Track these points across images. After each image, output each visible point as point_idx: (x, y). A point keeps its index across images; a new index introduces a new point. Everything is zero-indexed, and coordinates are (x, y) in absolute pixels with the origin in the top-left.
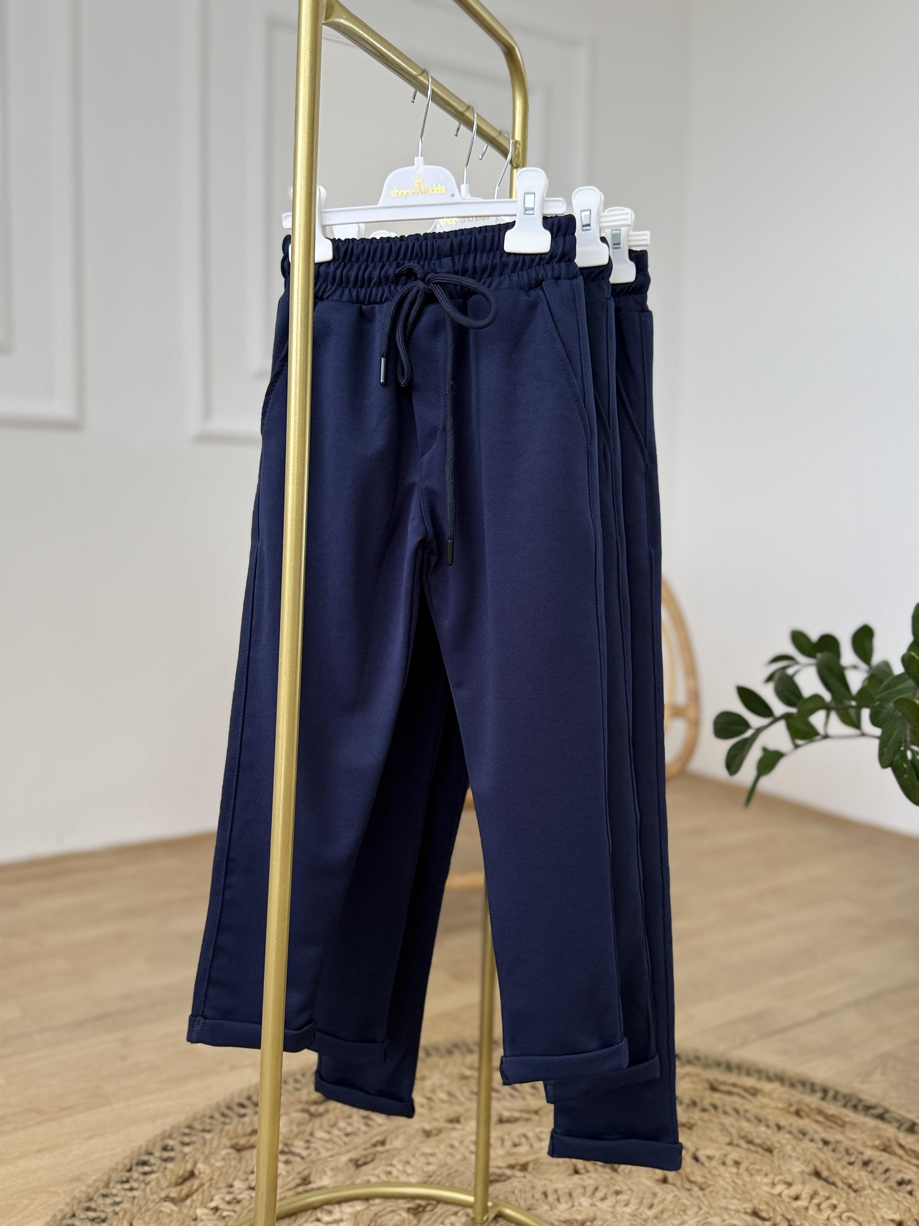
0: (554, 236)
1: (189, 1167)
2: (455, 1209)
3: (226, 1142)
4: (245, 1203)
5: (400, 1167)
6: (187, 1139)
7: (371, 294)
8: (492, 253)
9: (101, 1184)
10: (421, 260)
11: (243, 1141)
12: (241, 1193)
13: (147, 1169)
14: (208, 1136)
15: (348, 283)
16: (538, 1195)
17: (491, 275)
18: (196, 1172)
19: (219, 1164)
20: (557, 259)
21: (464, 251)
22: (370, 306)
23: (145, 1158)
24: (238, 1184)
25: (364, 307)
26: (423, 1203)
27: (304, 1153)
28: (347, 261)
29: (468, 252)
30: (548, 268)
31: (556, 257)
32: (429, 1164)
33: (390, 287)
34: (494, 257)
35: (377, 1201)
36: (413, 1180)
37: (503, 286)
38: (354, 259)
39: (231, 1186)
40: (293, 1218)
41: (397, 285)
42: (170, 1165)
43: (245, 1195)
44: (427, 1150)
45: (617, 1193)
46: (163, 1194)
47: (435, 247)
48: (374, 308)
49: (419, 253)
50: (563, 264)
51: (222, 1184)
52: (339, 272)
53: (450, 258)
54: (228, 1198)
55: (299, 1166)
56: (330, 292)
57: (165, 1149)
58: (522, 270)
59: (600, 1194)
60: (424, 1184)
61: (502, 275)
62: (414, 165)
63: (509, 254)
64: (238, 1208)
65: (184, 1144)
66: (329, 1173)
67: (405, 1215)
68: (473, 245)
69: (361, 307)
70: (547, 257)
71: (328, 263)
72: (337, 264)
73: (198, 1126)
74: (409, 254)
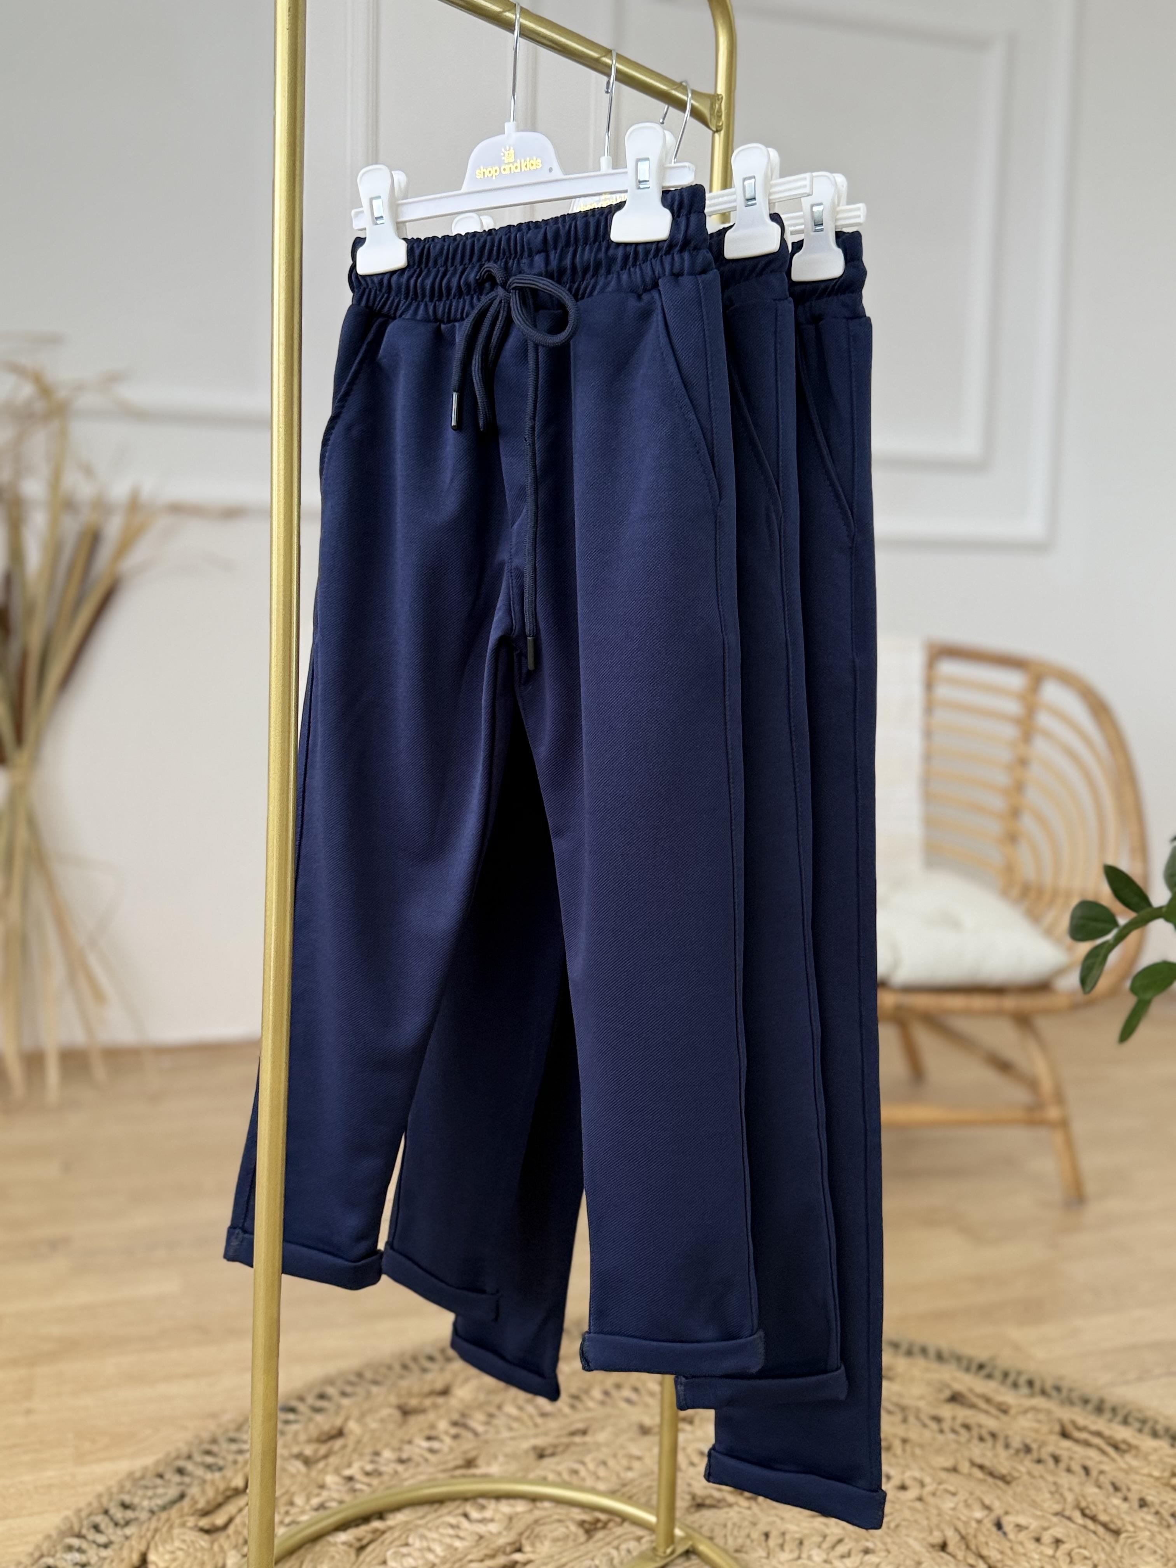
0: (675, 216)
1: (338, 1422)
2: (640, 1532)
3: (393, 1400)
4: (386, 1478)
5: (591, 1466)
6: (349, 1389)
7: (450, 309)
8: (597, 243)
9: (232, 1426)
10: (510, 259)
11: (413, 1402)
12: (386, 1465)
13: (291, 1416)
14: (375, 1389)
15: (424, 296)
16: (756, 1534)
17: (596, 273)
18: (346, 1431)
19: (374, 1425)
20: (678, 248)
21: (561, 244)
22: (450, 325)
23: (294, 1403)
24: (387, 1454)
25: (443, 326)
26: (603, 1517)
27: (480, 1429)
28: (423, 266)
29: (567, 245)
30: (667, 260)
31: (676, 245)
32: (629, 1468)
33: (472, 298)
34: (599, 249)
35: (547, 1504)
36: (601, 1486)
37: (609, 289)
38: (431, 264)
39: (377, 1454)
40: (436, 1506)
41: (481, 295)
42: (319, 1418)
43: (387, 1469)
44: (635, 1450)
45: (867, 1551)
46: (296, 1450)
47: (525, 240)
48: (454, 326)
49: (507, 250)
50: (686, 255)
51: (368, 1450)
52: (412, 281)
53: (543, 254)
54: (369, 1468)
55: (468, 1444)
56: (404, 307)
57: (322, 1396)
58: (634, 265)
59: (841, 1549)
60: (612, 1494)
61: (609, 274)
62: (504, 133)
63: (619, 244)
64: (375, 1482)
65: (344, 1394)
66: (501, 1459)
67: (573, 1528)
68: (572, 233)
69: (440, 326)
70: (666, 244)
71: (402, 271)
72: (412, 271)
73: (369, 1375)
74: (495, 253)
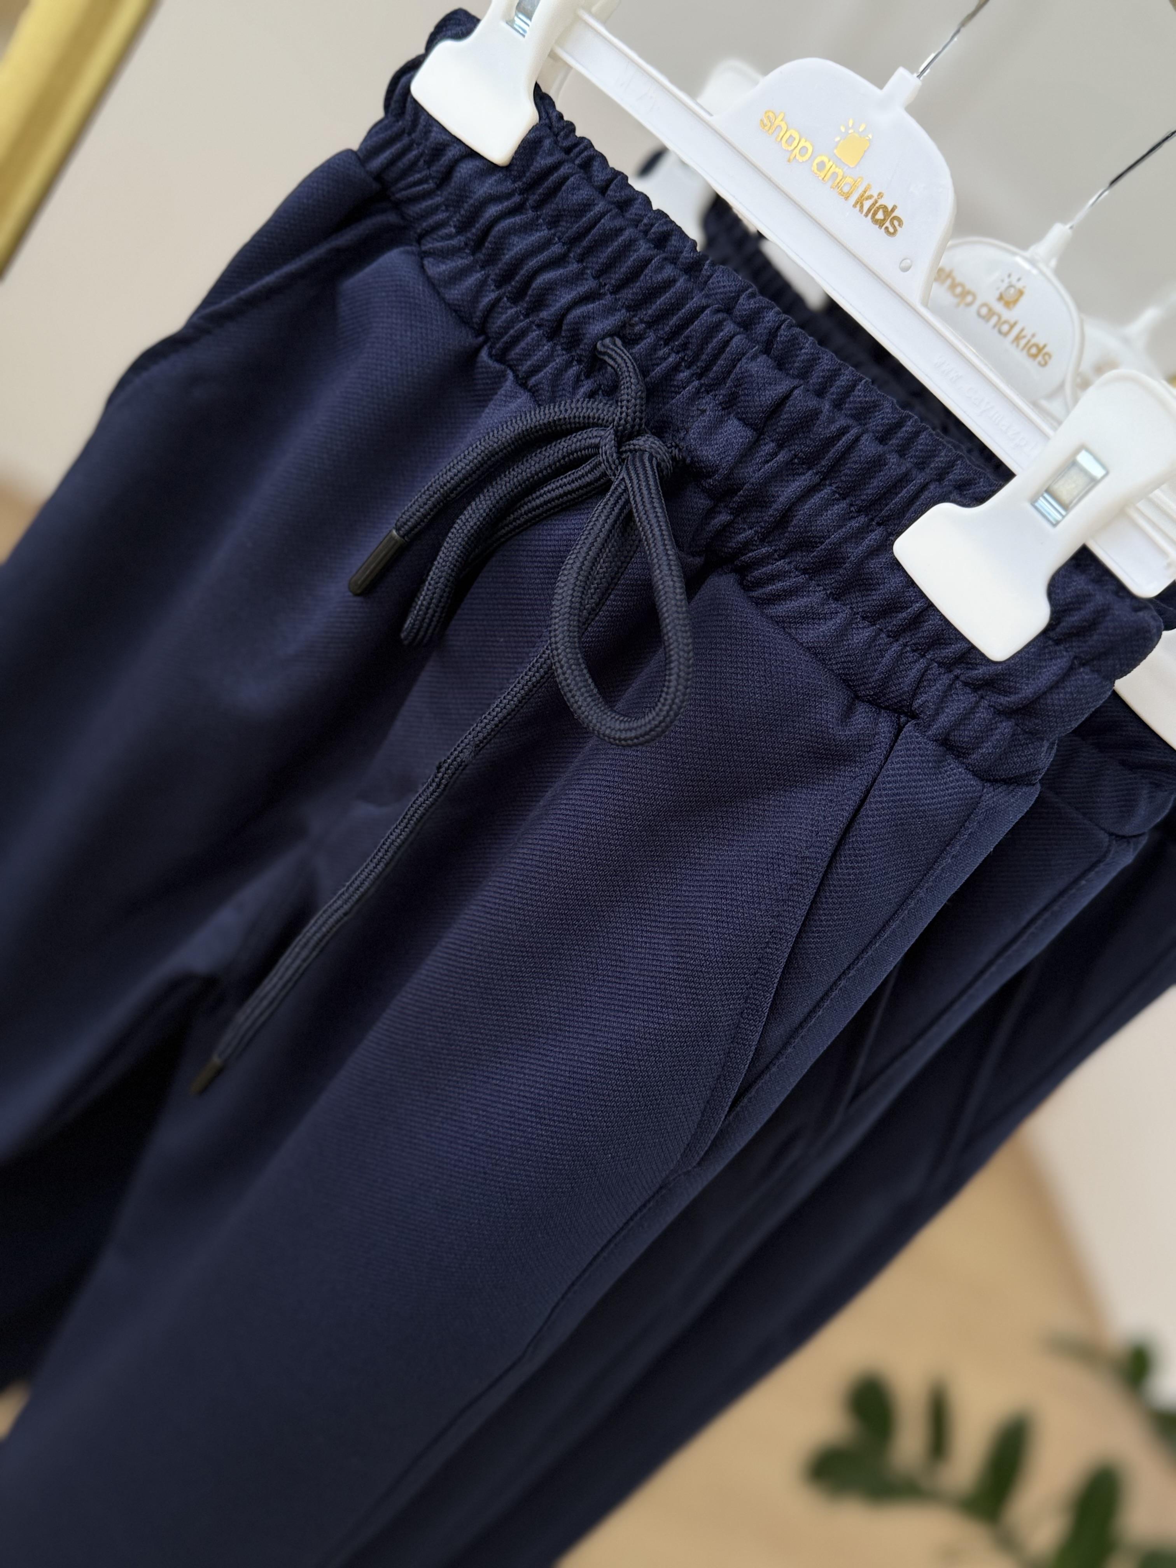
0: (1051, 634)
7: (516, 340)
8: (862, 519)
10: (688, 367)
15: (491, 260)
17: (814, 571)
20: (1003, 700)
21: (800, 447)
22: (497, 366)
25: (484, 354)
28: (533, 199)
29: (809, 461)
30: (961, 701)
31: (1006, 693)
33: (568, 365)
34: (859, 535)
37: (812, 634)
38: (548, 210)
41: (588, 377)
47: (737, 369)
48: (502, 376)
49: (693, 347)
50: (1005, 727)
52: (493, 210)
53: (749, 433)
56: (438, 245)
58: (895, 636)
61: (836, 600)
62: (881, 86)
63: (896, 565)
68: (833, 453)
69: (477, 350)
70: (981, 671)
71: (492, 167)
72: (509, 185)
74: (674, 320)
